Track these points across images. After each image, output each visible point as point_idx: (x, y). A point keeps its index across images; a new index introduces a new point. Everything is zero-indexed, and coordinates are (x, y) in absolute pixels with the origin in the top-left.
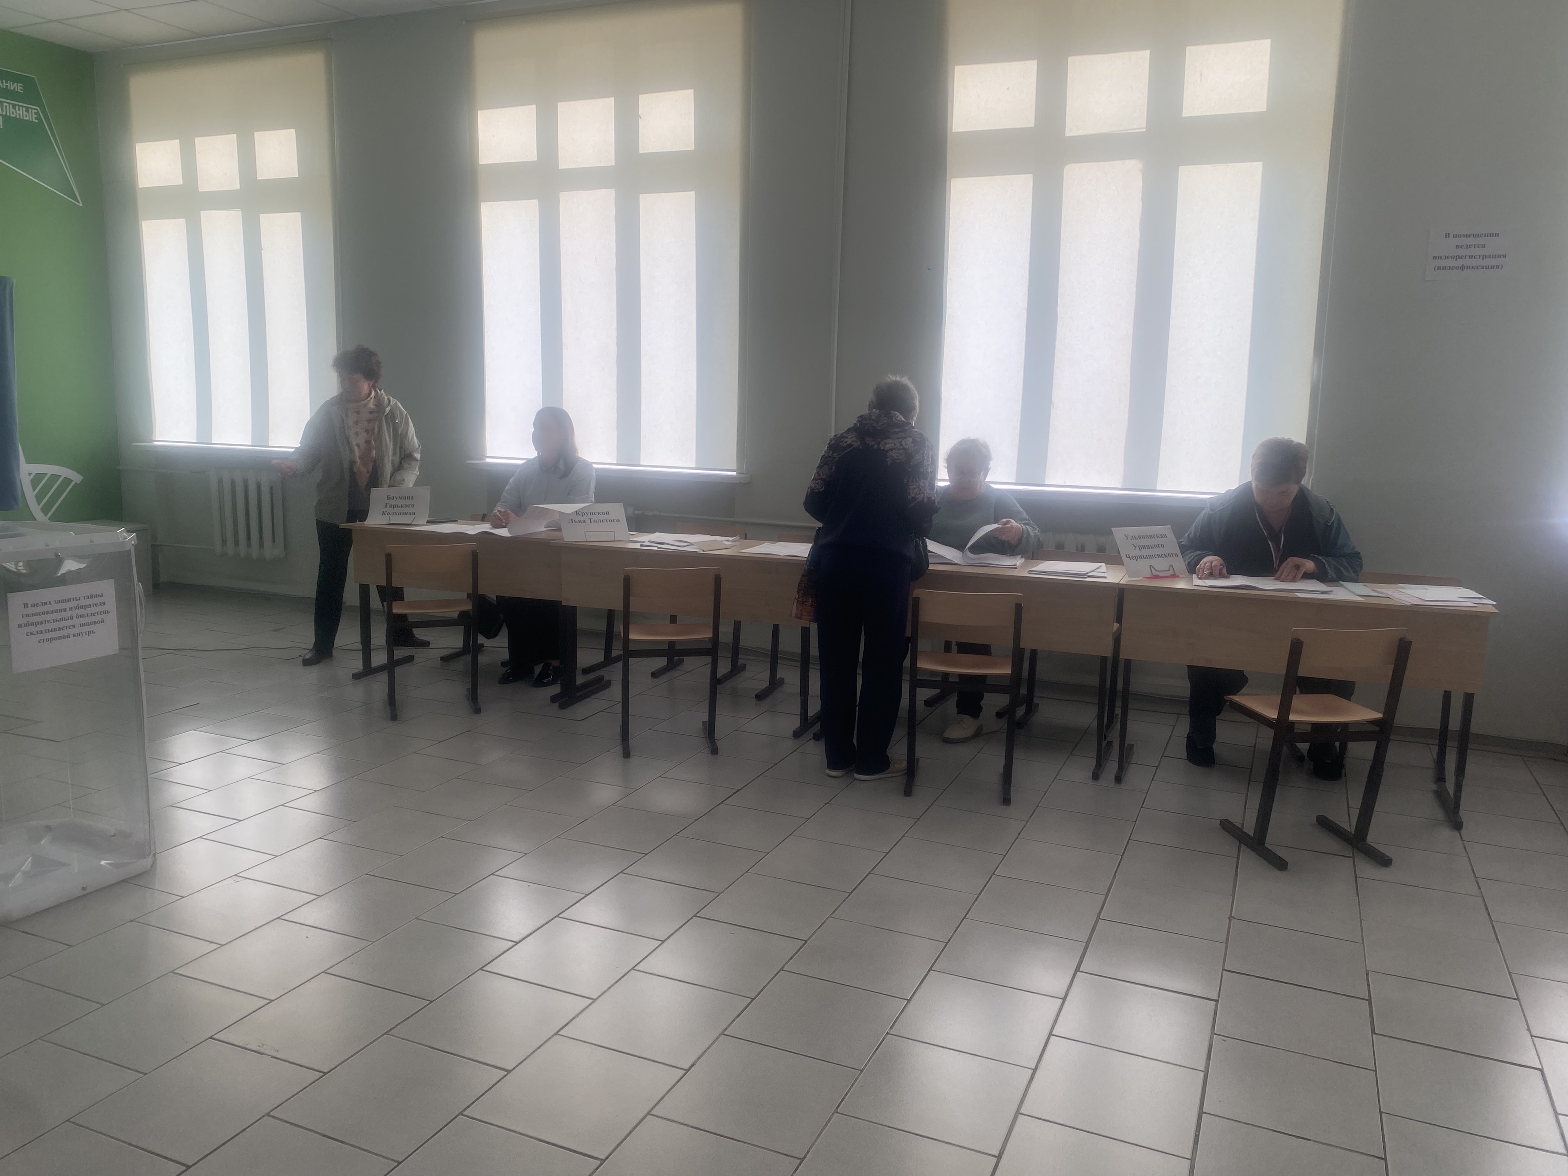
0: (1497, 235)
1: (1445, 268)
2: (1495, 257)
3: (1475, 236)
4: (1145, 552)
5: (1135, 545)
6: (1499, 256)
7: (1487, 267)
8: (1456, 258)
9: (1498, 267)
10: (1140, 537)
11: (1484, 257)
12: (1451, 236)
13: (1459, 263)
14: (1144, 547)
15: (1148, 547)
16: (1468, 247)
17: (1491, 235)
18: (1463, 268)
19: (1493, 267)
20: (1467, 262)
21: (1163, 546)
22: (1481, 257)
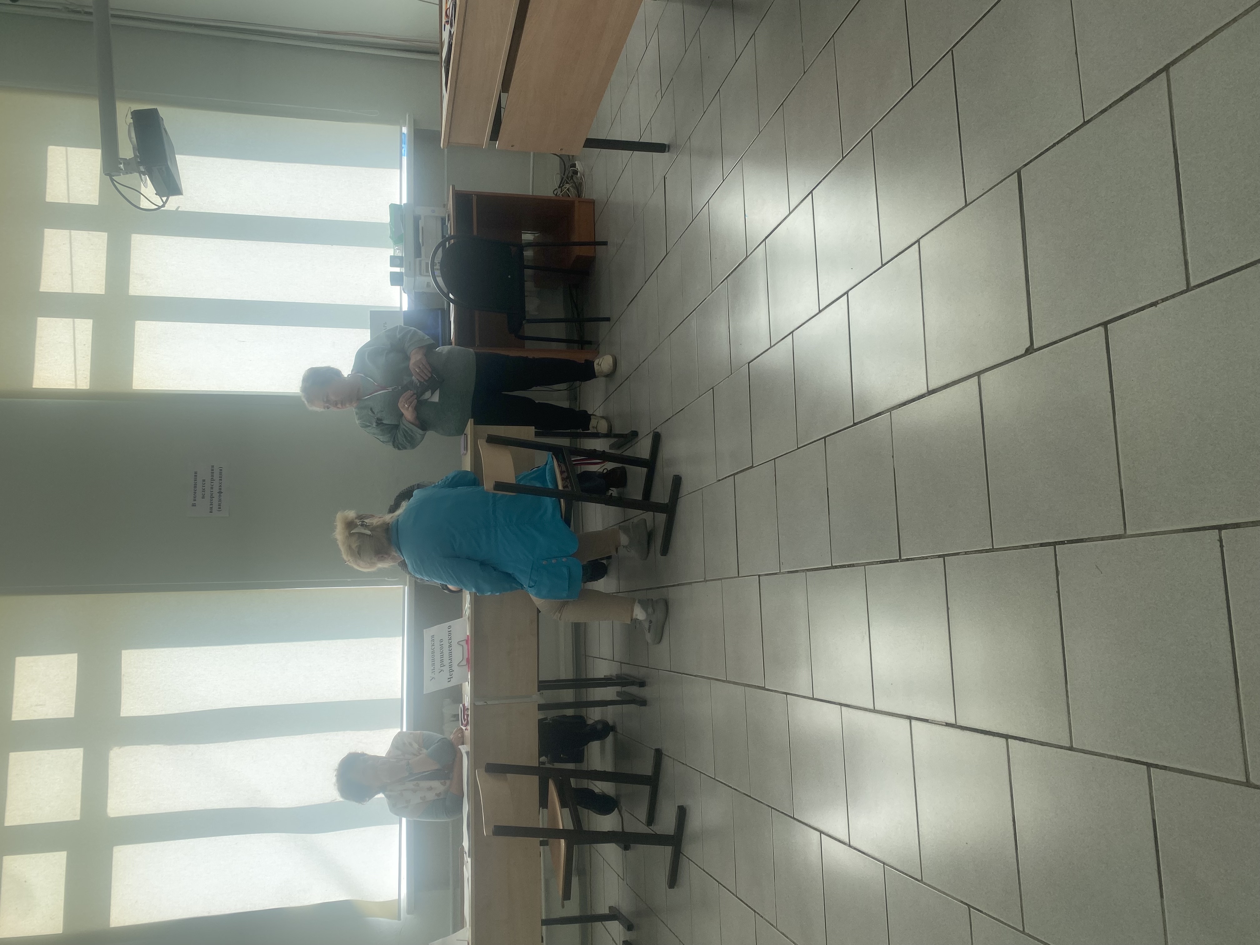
0: (196, 473)
1: (220, 505)
2: (212, 473)
3: (195, 486)
4: (446, 662)
5: (440, 670)
6: (212, 470)
7: (221, 477)
8: (212, 497)
9: (221, 470)
10: (433, 664)
11: (212, 480)
12: (195, 502)
13: (216, 495)
14: (442, 661)
15: (442, 656)
16: (204, 490)
17: (196, 476)
18: (220, 493)
19: (221, 473)
20: (216, 490)
21: (441, 641)
22: (212, 481)
